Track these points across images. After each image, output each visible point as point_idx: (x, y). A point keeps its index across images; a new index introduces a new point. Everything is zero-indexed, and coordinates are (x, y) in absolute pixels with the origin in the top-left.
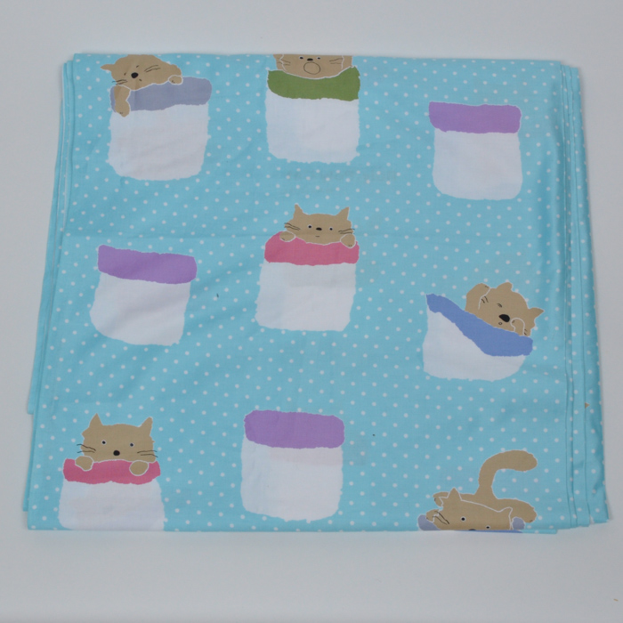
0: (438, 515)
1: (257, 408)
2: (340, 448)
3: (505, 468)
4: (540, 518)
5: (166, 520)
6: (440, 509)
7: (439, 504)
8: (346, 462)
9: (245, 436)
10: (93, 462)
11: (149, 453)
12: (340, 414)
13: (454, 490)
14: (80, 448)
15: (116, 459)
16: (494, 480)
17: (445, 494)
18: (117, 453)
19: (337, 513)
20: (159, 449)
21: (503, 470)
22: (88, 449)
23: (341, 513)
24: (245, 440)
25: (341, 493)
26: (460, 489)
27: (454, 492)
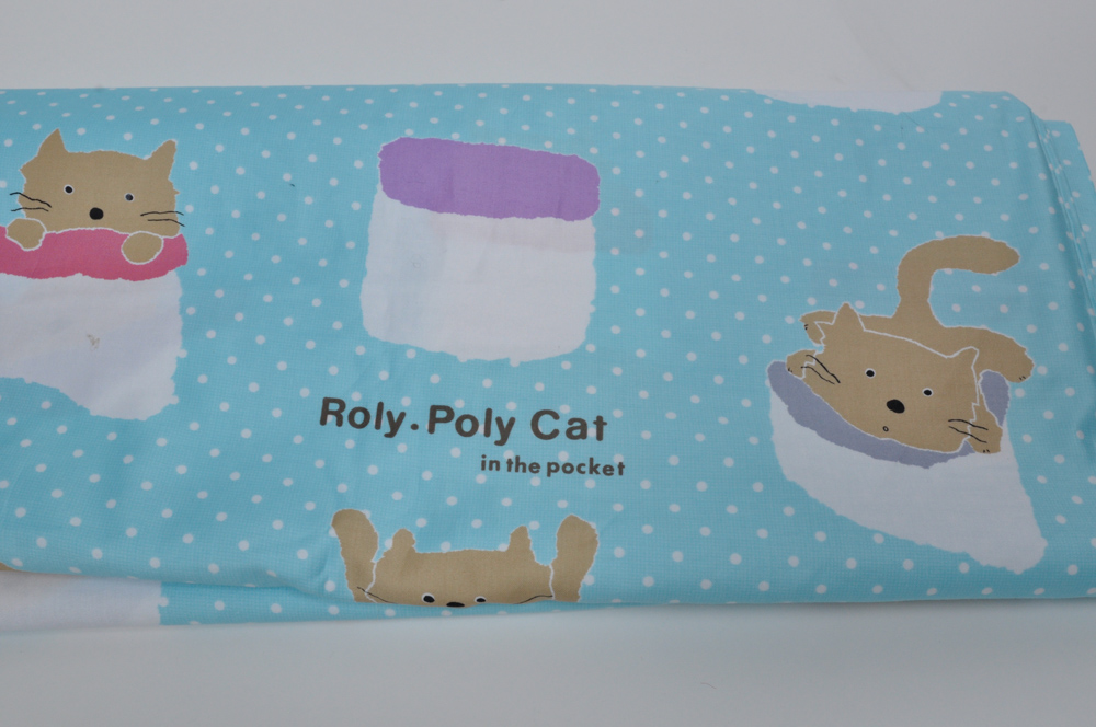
0: (814, 363)
1: (409, 133)
2: (589, 220)
3: (952, 267)
4: (1041, 370)
5: (183, 354)
6: (818, 349)
7: (815, 337)
8: (602, 247)
9: (380, 187)
10: (46, 232)
11: (167, 217)
12: (592, 154)
13: (846, 306)
14: (17, 202)
15: (94, 226)
16: (932, 289)
17: (829, 316)
18: (96, 214)
19: (582, 348)
20: (189, 209)
21: (948, 271)
22: (35, 203)
23: (591, 348)
24: (380, 195)
25: (592, 309)
26: (858, 307)
27: (847, 312)
